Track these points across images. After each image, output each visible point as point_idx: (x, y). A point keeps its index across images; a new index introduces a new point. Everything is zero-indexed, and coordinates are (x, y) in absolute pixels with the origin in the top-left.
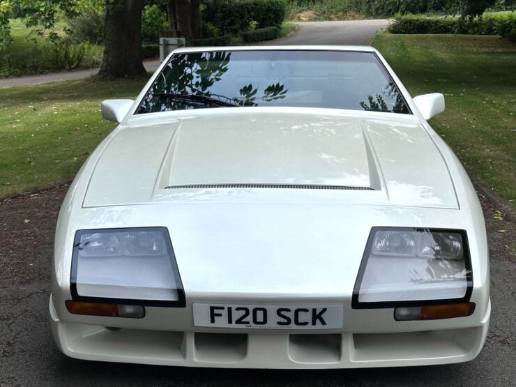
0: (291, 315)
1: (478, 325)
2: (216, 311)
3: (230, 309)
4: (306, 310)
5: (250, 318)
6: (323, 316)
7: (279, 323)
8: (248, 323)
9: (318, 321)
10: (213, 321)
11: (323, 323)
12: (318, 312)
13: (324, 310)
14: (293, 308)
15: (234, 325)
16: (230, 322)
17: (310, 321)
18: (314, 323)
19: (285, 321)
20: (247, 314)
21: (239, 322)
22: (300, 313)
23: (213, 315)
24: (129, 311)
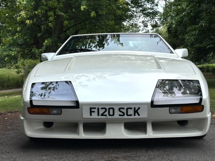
0: (125, 111)
1: (205, 117)
2: (93, 110)
3: (98, 108)
4: (131, 108)
5: (107, 113)
6: (139, 111)
7: (120, 115)
8: (106, 115)
9: (136, 114)
10: (91, 115)
11: (139, 115)
12: (136, 109)
13: (139, 108)
14: (125, 107)
15: (100, 117)
16: (98, 115)
17: (133, 114)
18: (135, 115)
19: (122, 114)
20: (106, 111)
21: (102, 115)
22: (129, 110)
23: (91, 112)
24: (55, 112)
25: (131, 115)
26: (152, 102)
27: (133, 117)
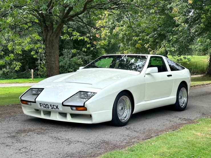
1: (90, 114)
2: (41, 104)
4: (54, 105)
5: (46, 107)
7: (51, 108)
8: (46, 108)
9: (57, 108)
10: (41, 107)
11: (59, 109)
12: (57, 106)
13: (58, 106)
14: (52, 105)
20: (45, 106)
21: (45, 107)
22: (54, 106)
23: (41, 105)
24: (29, 104)
25: (55, 109)
26: (63, 103)
27: (56, 110)
